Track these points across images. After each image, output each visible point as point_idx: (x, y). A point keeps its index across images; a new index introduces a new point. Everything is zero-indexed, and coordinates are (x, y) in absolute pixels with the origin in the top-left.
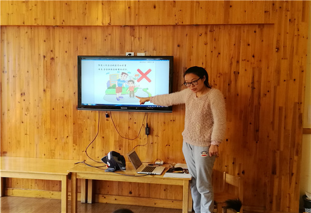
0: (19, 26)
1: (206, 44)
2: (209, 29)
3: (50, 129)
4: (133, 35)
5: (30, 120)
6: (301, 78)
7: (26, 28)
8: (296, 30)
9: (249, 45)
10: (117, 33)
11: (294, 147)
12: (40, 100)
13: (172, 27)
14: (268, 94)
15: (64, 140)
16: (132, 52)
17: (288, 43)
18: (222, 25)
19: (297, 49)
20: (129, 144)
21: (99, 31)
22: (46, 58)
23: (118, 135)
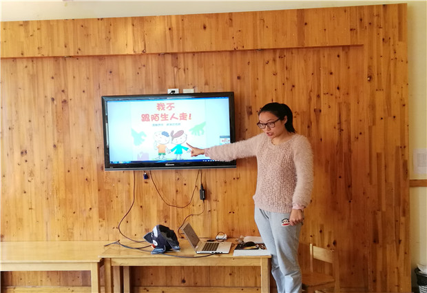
0: (14, 59)
1: (275, 74)
2: (278, 55)
3: (65, 199)
4: (176, 66)
5: (35, 188)
6: (403, 115)
7: (25, 60)
8: (392, 52)
9: (331, 73)
10: (153, 63)
11: (399, 205)
12: (49, 159)
13: (228, 53)
14: (360, 137)
15: (86, 214)
16: (175, 88)
17: (383, 70)
18: (295, 48)
19: (395, 77)
20: (178, 214)
21: (129, 61)
22: (55, 102)
23: (162, 202)
